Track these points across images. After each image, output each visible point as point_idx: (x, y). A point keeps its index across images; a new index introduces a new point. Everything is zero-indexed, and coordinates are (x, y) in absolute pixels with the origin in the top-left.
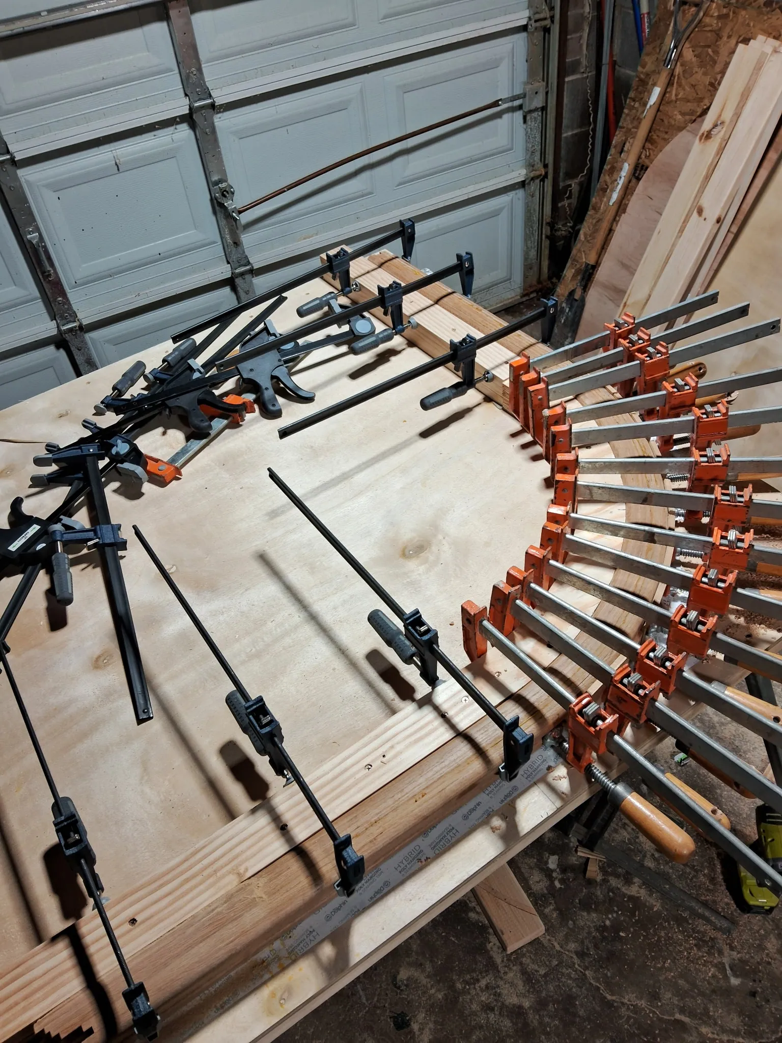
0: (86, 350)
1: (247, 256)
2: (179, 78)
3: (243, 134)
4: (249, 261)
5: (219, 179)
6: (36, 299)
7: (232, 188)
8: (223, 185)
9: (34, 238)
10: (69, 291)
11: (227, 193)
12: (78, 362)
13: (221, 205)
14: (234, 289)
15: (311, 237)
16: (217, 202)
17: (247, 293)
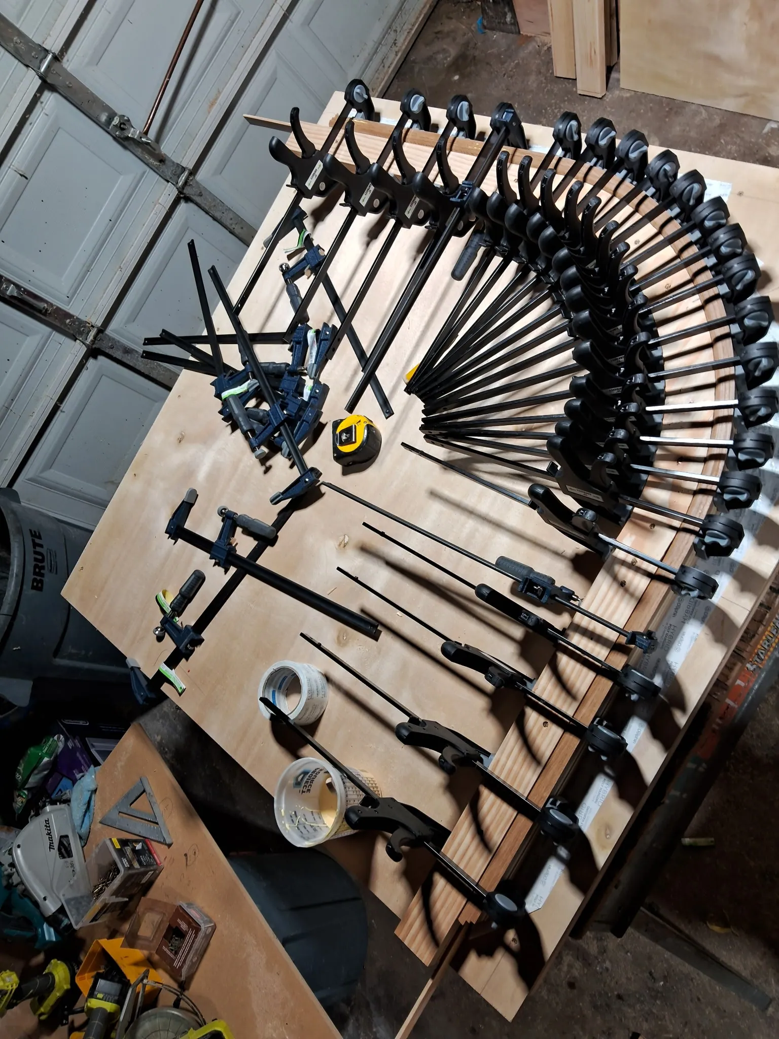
0: (117, 343)
1: (178, 164)
2: (10, 56)
3: (97, 58)
4: (183, 167)
5: (108, 117)
6: (51, 333)
7: (124, 116)
8: (116, 121)
9: (12, 291)
10: (68, 307)
11: (124, 124)
12: (119, 357)
13: (127, 138)
14: (188, 199)
15: (216, 99)
16: (121, 138)
17: (200, 195)
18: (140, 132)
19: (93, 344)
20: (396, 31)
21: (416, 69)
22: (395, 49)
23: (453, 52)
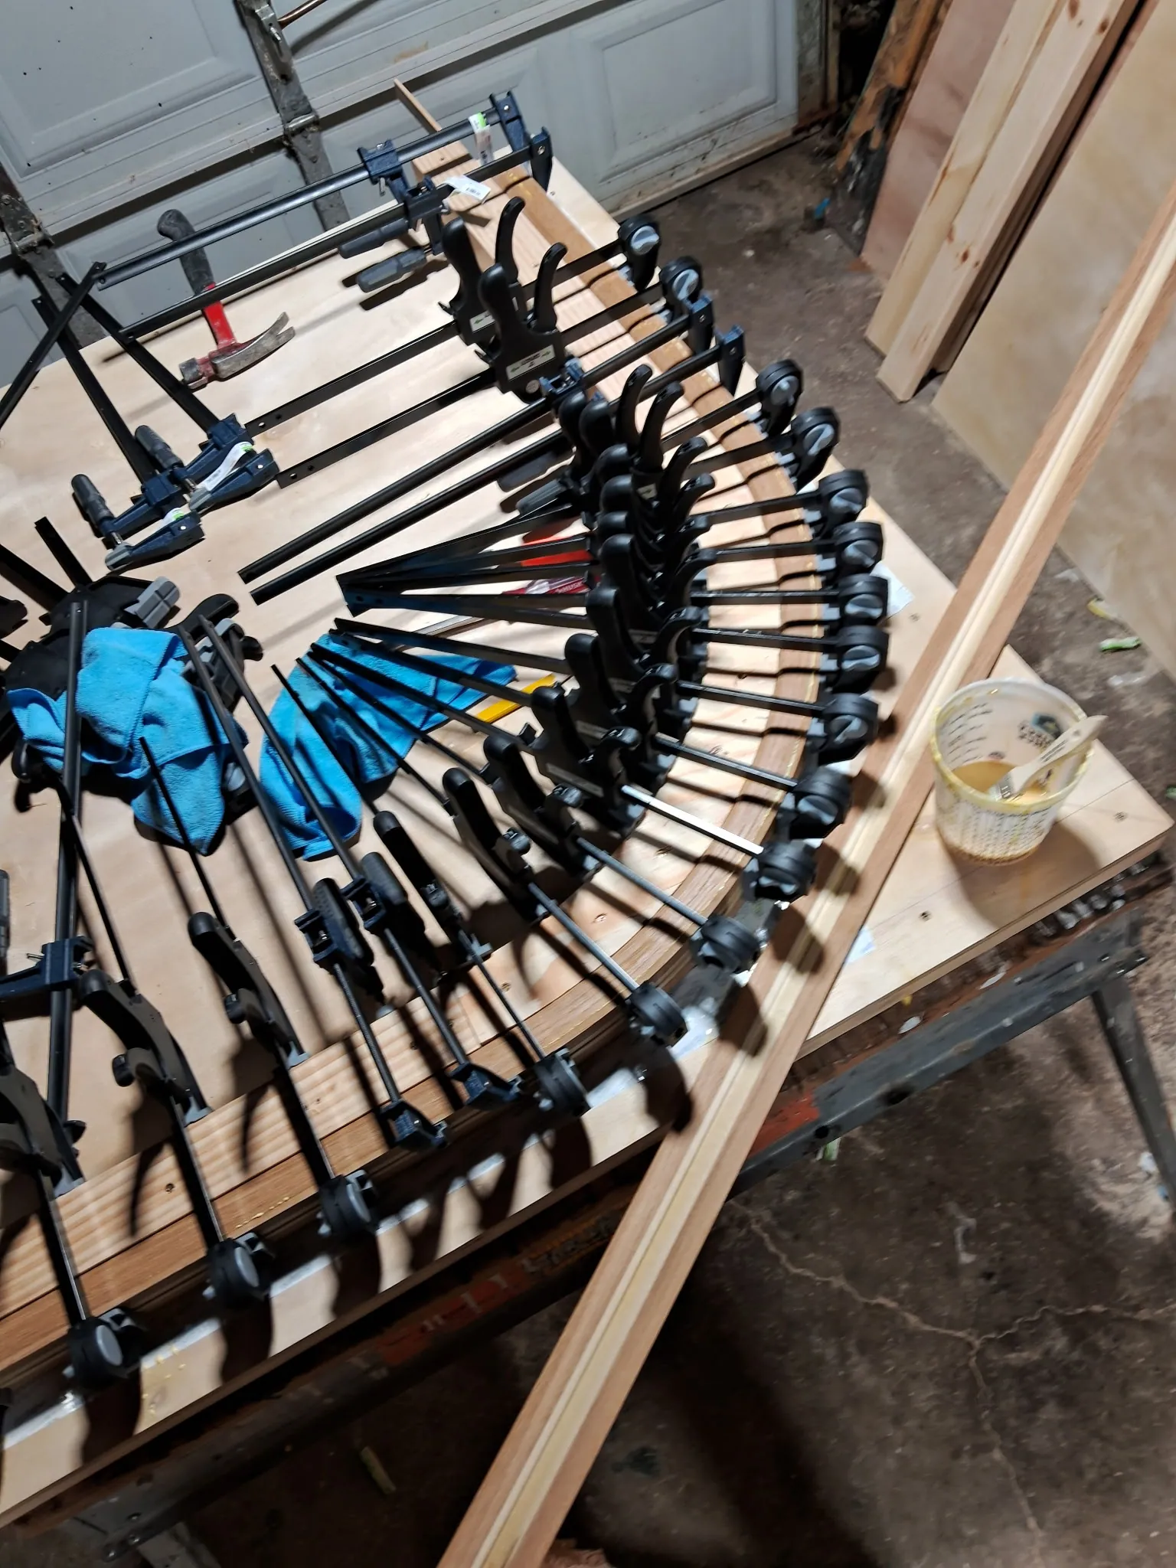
1: (305, 97)
4: (309, 106)
10: (20, 181)
13: (253, 13)
14: (292, 154)
15: (416, 52)
16: (243, 7)
17: (314, 160)
18: (274, 16)
19: (24, 253)
20: (715, 142)
21: (711, 207)
22: (700, 164)
23: (767, 219)
